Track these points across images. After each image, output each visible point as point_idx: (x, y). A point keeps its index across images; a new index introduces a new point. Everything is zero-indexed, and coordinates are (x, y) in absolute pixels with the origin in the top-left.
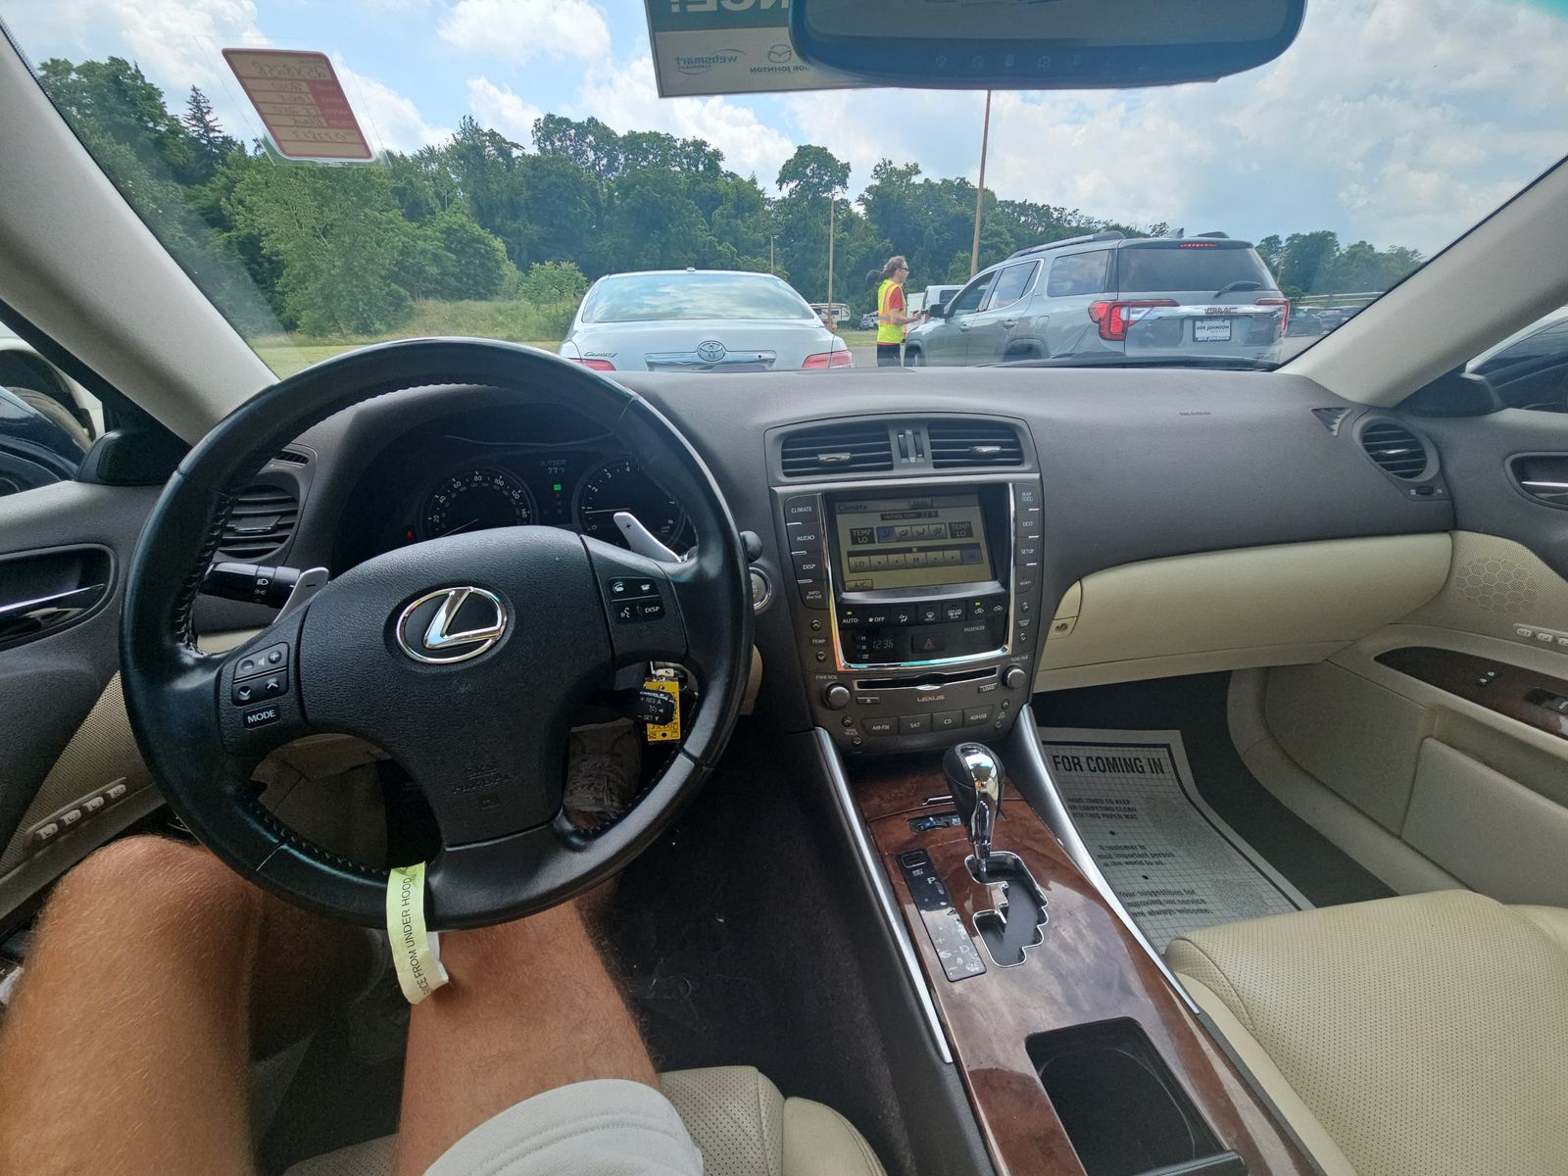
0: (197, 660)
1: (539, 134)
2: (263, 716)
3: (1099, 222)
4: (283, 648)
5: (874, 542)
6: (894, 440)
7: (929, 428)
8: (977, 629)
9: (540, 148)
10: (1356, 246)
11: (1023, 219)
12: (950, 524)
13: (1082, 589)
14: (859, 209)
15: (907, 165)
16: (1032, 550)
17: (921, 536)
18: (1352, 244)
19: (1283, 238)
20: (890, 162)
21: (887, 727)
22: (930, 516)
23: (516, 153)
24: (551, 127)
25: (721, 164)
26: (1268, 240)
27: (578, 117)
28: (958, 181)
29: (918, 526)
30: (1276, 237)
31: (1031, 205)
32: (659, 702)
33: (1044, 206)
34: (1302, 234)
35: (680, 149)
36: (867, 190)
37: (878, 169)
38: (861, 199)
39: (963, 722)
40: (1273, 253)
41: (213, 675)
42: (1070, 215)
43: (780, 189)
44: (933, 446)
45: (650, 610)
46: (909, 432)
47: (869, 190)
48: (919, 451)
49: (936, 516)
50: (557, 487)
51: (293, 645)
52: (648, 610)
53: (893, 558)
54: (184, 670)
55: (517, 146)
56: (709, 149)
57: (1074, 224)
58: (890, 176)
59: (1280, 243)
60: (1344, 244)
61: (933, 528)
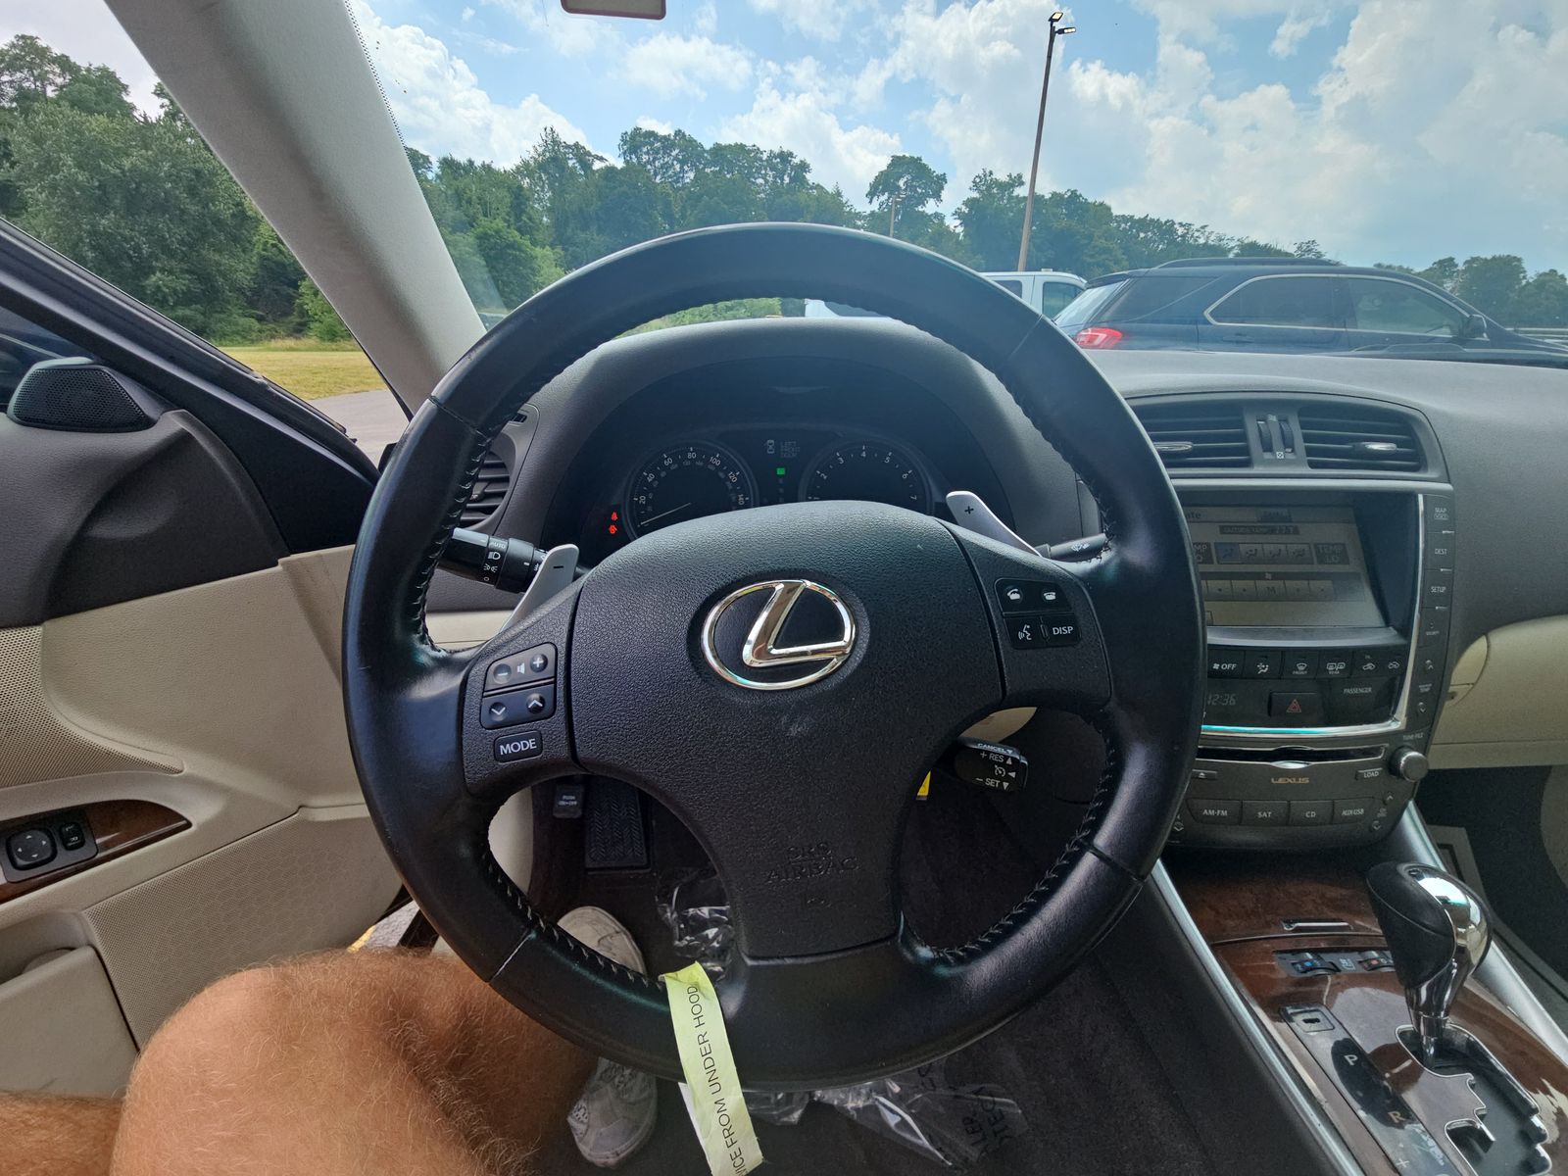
0: (435, 659)
1: (625, 147)
2: (521, 746)
3: (1232, 239)
4: (549, 651)
5: (1212, 563)
6: (1252, 427)
7: (1299, 415)
8: (1361, 691)
9: (626, 162)
10: (1545, 274)
11: (1142, 235)
12: (1316, 545)
13: (1488, 647)
14: (953, 223)
15: (1010, 176)
16: (1444, 588)
17: (1273, 559)
18: (1541, 272)
19: (1460, 264)
20: (991, 173)
21: (1224, 813)
22: (1288, 532)
23: (597, 165)
24: (636, 141)
25: (808, 176)
26: (1441, 262)
27: (664, 130)
28: (1069, 194)
29: (1270, 544)
30: (1452, 259)
31: (1152, 220)
32: (1009, 762)
33: (1166, 222)
34: (1483, 256)
35: (767, 160)
36: (965, 203)
37: (978, 180)
38: (958, 214)
39: (1332, 817)
40: (1447, 277)
41: (458, 680)
42: (1198, 231)
43: (871, 202)
44: (1307, 438)
45: (1060, 631)
46: (1273, 418)
47: (970, 203)
48: (1288, 443)
49: (1296, 532)
50: (781, 471)
51: (562, 648)
52: (1058, 631)
53: (1239, 584)
54: (420, 672)
55: (601, 159)
56: (796, 161)
57: (1202, 241)
58: (989, 188)
59: (1457, 266)
60: (1532, 270)
61: (1293, 548)
